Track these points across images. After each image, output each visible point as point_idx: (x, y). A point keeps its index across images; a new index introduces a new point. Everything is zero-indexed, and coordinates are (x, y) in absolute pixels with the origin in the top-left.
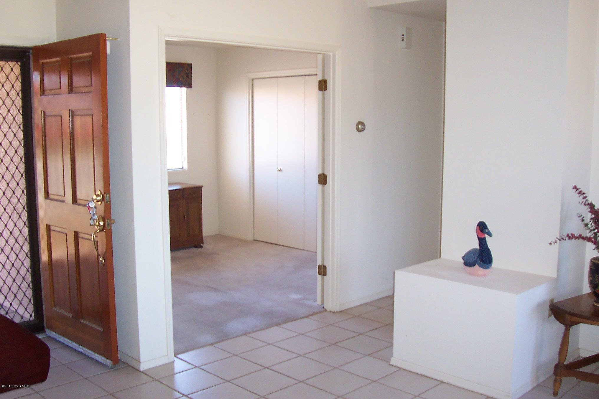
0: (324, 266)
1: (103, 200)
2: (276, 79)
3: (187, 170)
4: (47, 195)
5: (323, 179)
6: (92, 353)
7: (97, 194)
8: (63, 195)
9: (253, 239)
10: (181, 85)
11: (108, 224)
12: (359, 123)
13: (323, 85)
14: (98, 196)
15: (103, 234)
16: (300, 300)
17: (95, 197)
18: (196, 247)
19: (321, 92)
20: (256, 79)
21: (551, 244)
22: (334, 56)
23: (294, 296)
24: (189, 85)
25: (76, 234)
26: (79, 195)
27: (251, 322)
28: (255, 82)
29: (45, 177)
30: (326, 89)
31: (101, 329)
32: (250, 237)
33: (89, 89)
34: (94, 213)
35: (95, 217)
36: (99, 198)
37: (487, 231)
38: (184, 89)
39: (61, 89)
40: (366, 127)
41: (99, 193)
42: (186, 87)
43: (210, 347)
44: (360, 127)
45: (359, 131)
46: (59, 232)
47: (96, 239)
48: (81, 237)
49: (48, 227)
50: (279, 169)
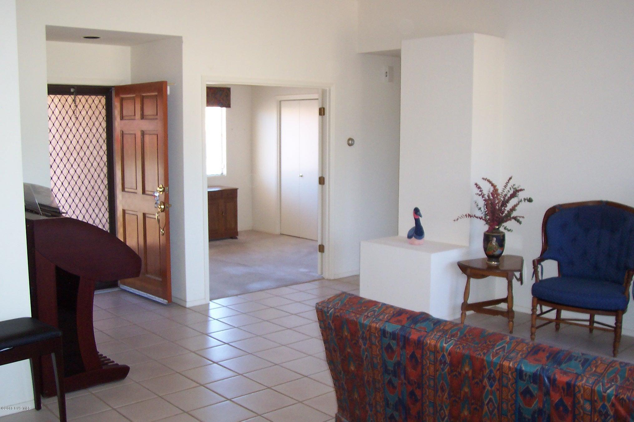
0: (323, 245)
1: (164, 191)
2: (299, 101)
3: (226, 175)
4: (123, 189)
5: (322, 181)
6: (154, 297)
7: (160, 187)
8: (135, 188)
9: (280, 234)
10: (222, 105)
11: (167, 207)
12: (350, 139)
13: (322, 112)
14: (160, 188)
15: (164, 214)
16: (307, 272)
17: (158, 189)
18: (232, 238)
19: (321, 116)
20: (283, 101)
21: (455, 220)
22: (330, 90)
23: (303, 270)
24: (228, 105)
25: (144, 215)
26: (147, 188)
27: (266, 284)
28: (282, 103)
29: (123, 176)
30: (324, 114)
31: (160, 279)
32: (278, 232)
33: (156, 117)
34: (158, 199)
35: (159, 202)
36: (161, 190)
37: (419, 213)
38: (224, 109)
39: (135, 115)
40: (355, 142)
41: (161, 186)
42: (226, 107)
43: (235, 297)
44: (350, 142)
45: (350, 145)
46: (132, 214)
47: (159, 218)
48: (148, 217)
49: (124, 211)
50: (301, 175)
